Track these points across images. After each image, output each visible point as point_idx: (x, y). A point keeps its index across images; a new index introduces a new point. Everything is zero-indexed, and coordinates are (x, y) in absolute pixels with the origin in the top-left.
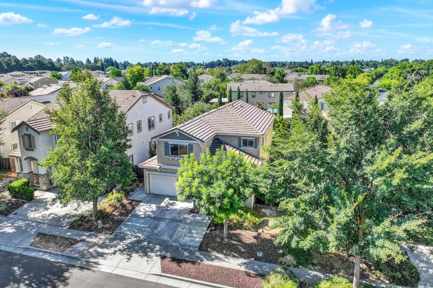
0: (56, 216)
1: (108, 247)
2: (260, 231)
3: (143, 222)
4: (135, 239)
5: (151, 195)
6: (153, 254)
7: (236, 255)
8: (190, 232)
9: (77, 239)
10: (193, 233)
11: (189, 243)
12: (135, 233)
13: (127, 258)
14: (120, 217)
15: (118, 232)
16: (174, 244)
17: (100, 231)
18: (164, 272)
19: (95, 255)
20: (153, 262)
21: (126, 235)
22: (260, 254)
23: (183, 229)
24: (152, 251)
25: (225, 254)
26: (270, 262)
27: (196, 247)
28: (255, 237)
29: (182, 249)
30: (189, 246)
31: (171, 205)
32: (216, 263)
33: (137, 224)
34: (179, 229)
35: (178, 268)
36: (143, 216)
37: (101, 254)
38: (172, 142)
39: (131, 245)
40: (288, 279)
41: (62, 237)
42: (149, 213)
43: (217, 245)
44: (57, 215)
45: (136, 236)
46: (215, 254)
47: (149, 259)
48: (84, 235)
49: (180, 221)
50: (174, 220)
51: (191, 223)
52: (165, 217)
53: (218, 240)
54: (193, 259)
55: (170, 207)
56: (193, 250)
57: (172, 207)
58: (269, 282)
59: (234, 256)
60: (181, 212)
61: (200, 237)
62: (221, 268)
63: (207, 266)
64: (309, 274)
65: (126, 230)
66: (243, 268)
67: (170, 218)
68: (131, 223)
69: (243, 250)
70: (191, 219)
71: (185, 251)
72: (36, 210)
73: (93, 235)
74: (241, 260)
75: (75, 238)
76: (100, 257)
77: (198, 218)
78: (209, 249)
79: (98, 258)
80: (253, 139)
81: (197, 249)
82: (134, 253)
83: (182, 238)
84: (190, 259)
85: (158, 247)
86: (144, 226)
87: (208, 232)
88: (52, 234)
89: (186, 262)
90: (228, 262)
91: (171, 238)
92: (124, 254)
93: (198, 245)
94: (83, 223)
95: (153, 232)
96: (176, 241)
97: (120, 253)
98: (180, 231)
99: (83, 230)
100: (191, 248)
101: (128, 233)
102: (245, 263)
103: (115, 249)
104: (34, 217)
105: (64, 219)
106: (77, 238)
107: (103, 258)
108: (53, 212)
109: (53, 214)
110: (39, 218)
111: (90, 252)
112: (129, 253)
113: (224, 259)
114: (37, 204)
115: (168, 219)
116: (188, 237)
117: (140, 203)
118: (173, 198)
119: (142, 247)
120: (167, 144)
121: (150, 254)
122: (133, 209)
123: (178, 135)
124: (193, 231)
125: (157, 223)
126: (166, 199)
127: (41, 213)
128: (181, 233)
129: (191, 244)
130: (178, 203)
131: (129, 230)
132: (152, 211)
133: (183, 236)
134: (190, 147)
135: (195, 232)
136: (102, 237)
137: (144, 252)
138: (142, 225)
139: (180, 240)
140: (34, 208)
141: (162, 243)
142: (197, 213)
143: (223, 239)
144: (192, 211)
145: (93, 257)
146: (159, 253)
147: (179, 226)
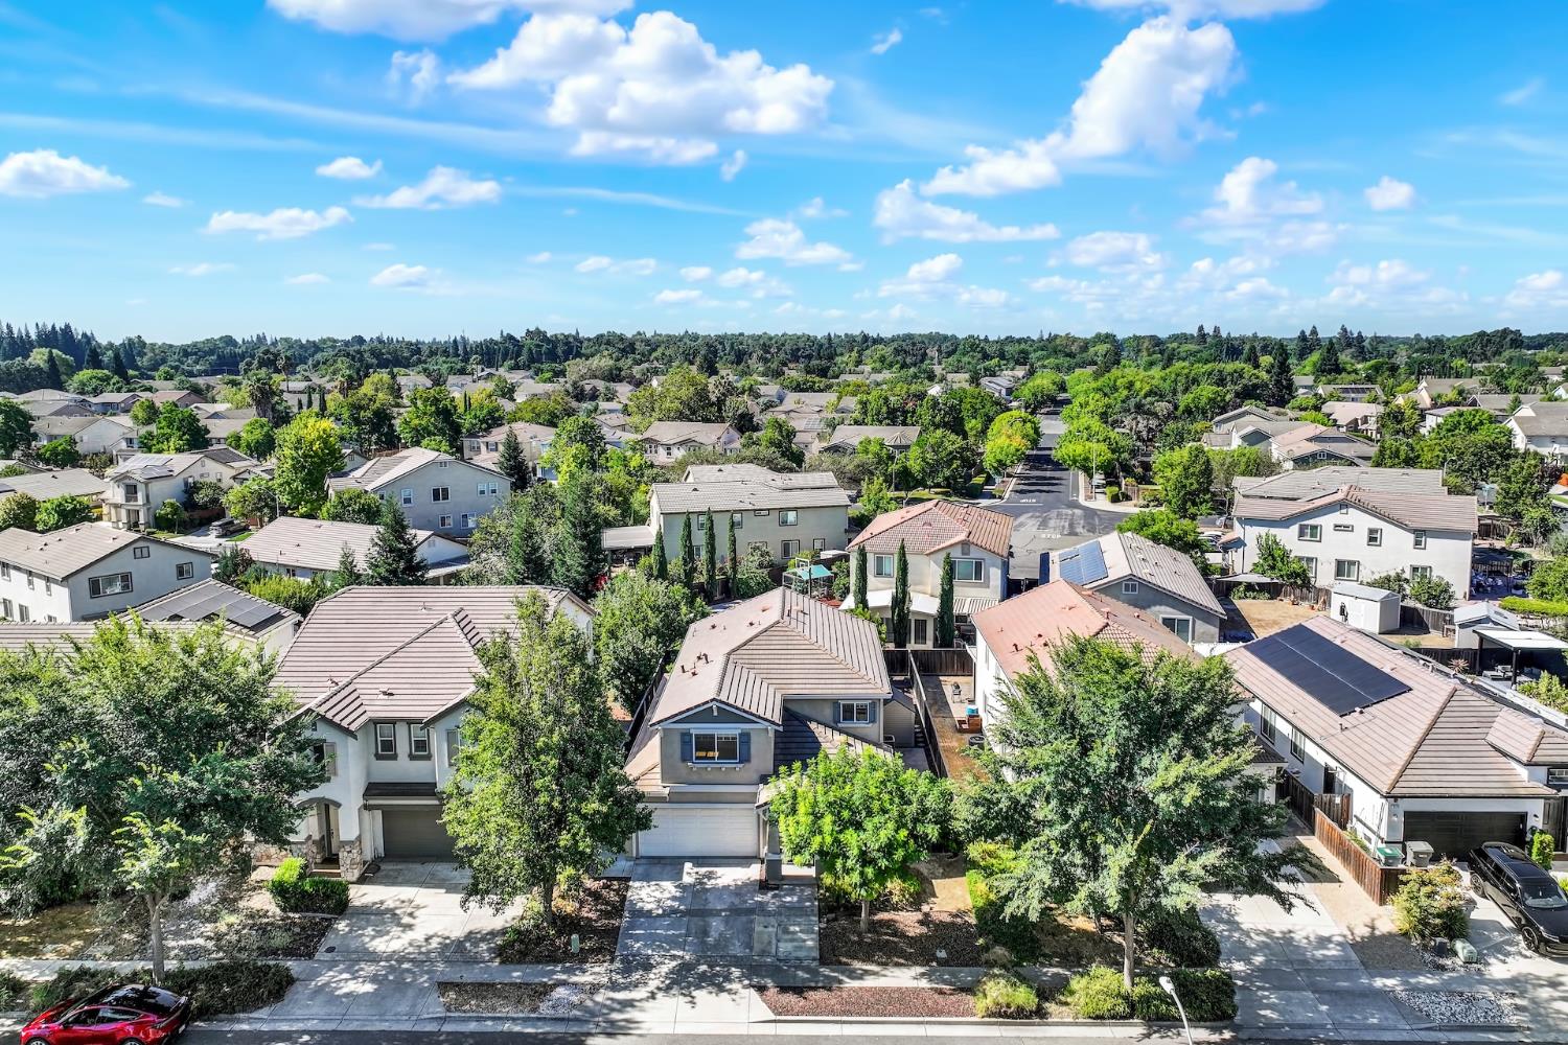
0: (448, 941)
1: (629, 987)
2: (925, 908)
3: (669, 925)
4: (674, 963)
5: (643, 861)
6: (735, 986)
7: (902, 962)
8: (786, 931)
9: (544, 983)
10: (794, 933)
11: (794, 954)
12: (668, 951)
13: (687, 1001)
14: (604, 921)
15: (627, 955)
16: (764, 959)
17: (582, 958)
18: (780, 1014)
19: (615, 1006)
20: (743, 1000)
21: (648, 957)
22: (942, 954)
23: (766, 927)
24: (728, 979)
25: (879, 964)
26: (967, 966)
27: (814, 959)
28: (921, 923)
29: (789, 967)
30: (797, 959)
31: (709, 876)
32: (869, 982)
33: (660, 932)
34: (758, 928)
35: (802, 1002)
36: (660, 911)
37: (627, 1002)
38: (696, 729)
39: (675, 976)
40: (1018, 983)
41: (508, 985)
42: (669, 903)
43: (855, 948)
44: (448, 938)
45: (674, 957)
46: (857, 965)
47: (733, 997)
48: (555, 973)
49: (751, 911)
50: (735, 911)
51: (777, 913)
52: (710, 906)
53: (853, 938)
54: (821, 981)
55: (710, 884)
56: (810, 965)
57: (713, 881)
58: (985, 996)
59: (898, 965)
60: (739, 891)
61: (812, 939)
62: (884, 990)
63: (854, 990)
64: (1045, 974)
65: (639, 948)
66: (924, 983)
67: (726, 907)
68: (642, 932)
69: (910, 950)
70: (773, 904)
71: (797, 970)
72: (380, 934)
73: (571, 969)
74: (915, 970)
75: (537, 981)
76: (629, 1009)
77: (788, 899)
78: (844, 960)
79: (627, 1012)
80: (868, 702)
81: (816, 962)
82: (694, 990)
83: (774, 947)
84: (817, 982)
85: (736, 972)
86: (678, 932)
87: (824, 925)
88: (474, 980)
89: (815, 989)
90: (893, 977)
91: (751, 949)
92: (674, 995)
93: (816, 954)
94: (528, 947)
95: (704, 943)
96: (763, 953)
97: (665, 995)
98: (761, 933)
99: (539, 962)
100: (806, 963)
101: (650, 952)
102: (923, 975)
103: (649, 989)
104: (389, 950)
105: (474, 945)
106: (543, 980)
107: (636, 1009)
108: (431, 933)
109: (433, 936)
110: (407, 951)
111: (599, 1003)
112: (683, 992)
113: (883, 972)
114: (368, 921)
115: (721, 910)
116: (786, 941)
117: (631, 883)
118: (699, 860)
119: (703, 977)
120: (686, 735)
121: (728, 986)
122: (624, 898)
123: (715, 714)
124: (792, 929)
125: (702, 923)
126: (688, 866)
127: (399, 937)
128: (766, 936)
129: (801, 954)
130: (720, 871)
131: (645, 945)
132: (674, 898)
133: (774, 941)
134: (746, 737)
135: (797, 929)
136: (597, 969)
137: (714, 984)
138: (671, 932)
139: (773, 951)
140: (370, 929)
141: (738, 962)
142: (777, 888)
143: (860, 935)
144: (763, 886)
145: (613, 1010)
146: (746, 982)
147: (752, 921)
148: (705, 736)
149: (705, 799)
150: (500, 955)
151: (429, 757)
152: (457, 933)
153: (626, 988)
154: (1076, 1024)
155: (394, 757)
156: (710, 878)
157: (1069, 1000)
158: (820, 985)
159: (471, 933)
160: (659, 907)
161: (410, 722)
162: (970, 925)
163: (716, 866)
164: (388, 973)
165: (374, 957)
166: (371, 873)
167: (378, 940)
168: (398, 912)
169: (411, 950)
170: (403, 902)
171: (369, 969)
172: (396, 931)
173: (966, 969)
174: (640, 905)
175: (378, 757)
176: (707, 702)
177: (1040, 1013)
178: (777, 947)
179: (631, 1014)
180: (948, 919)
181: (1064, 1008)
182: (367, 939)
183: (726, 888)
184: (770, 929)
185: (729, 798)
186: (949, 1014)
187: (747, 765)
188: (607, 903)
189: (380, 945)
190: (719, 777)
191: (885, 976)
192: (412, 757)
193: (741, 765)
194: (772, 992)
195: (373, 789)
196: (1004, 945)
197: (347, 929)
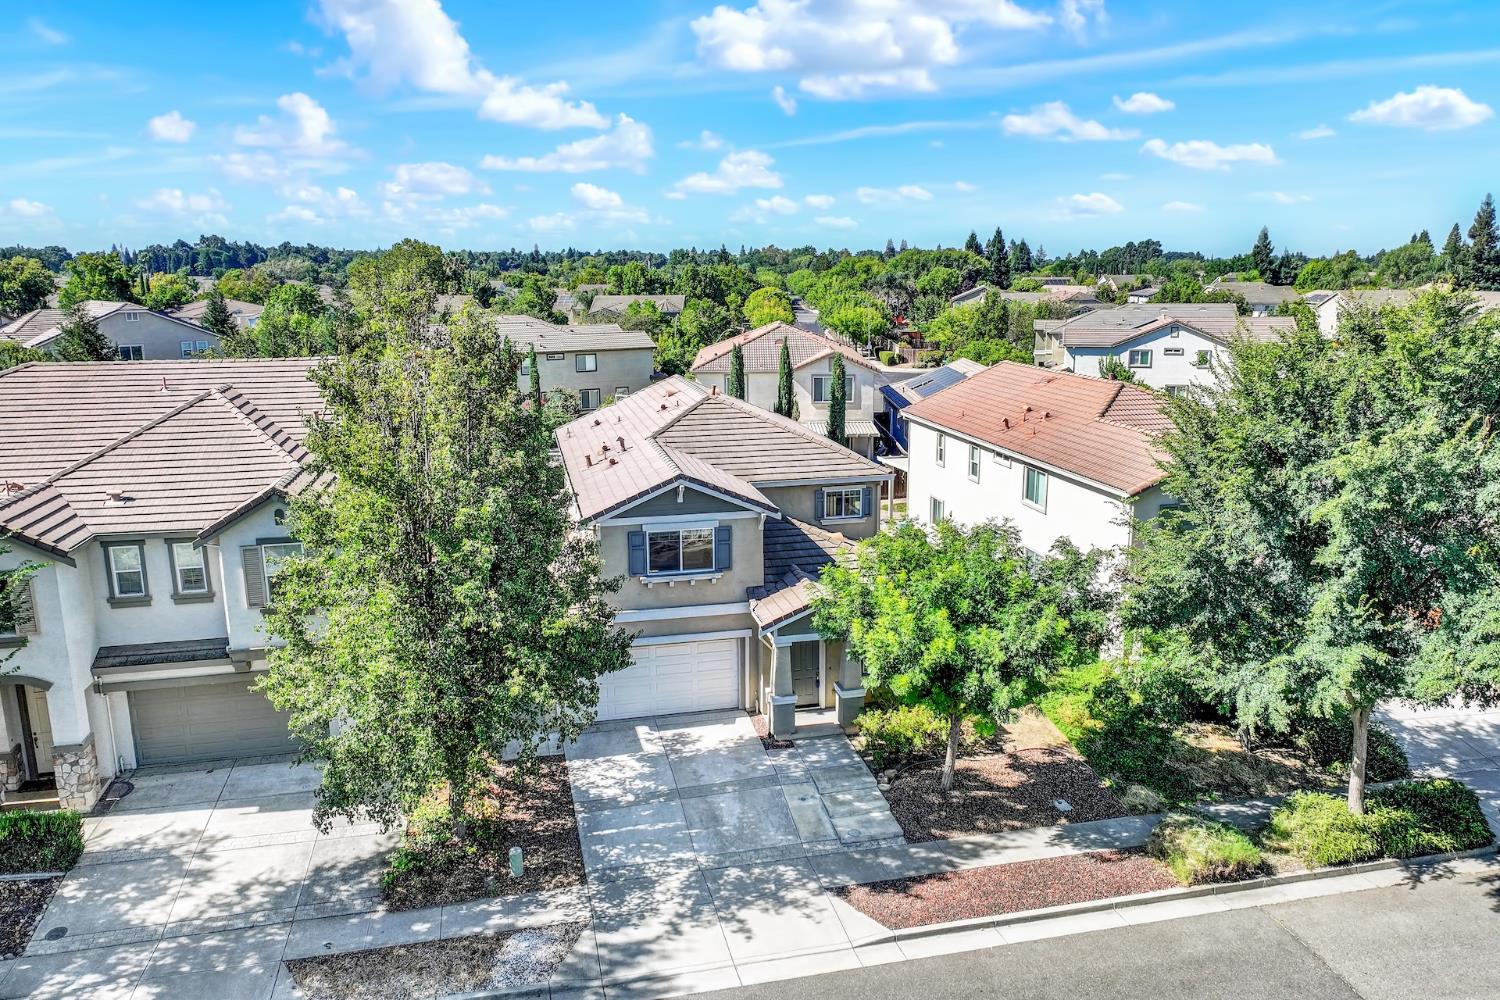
0: (280, 889)
1: (629, 921)
2: (1007, 748)
3: (653, 815)
4: (684, 872)
6: (798, 894)
7: (1017, 824)
8: (834, 802)
9: (481, 933)
10: (849, 803)
11: (863, 833)
12: (667, 854)
13: (735, 928)
14: (547, 822)
15: (604, 869)
16: (821, 847)
17: (531, 883)
18: (896, 925)
19: (617, 956)
20: (825, 913)
21: (640, 868)
22: (1065, 806)
23: (803, 799)
24: (783, 885)
25: (990, 831)
27: (896, 836)
28: (1013, 767)
30: (873, 839)
31: (679, 742)
32: (990, 860)
33: (642, 827)
34: (793, 803)
35: (919, 904)
36: (631, 798)
37: (634, 947)
39: (697, 892)
40: (1223, 830)
41: (415, 945)
42: (638, 784)
43: (944, 814)
44: (280, 883)
46: (957, 837)
47: (807, 911)
48: (489, 915)
49: (771, 780)
50: (745, 783)
51: (809, 779)
52: (705, 781)
53: (935, 799)
54: (923, 868)
55: (688, 750)
56: (895, 846)
57: (688, 748)
59: (1014, 829)
60: (738, 752)
61: (880, 807)
62: (1022, 867)
63: (981, 873)
65: (619, 856)
66: (1068, 850)
67: (728, 779)
68: (614, 831)
69: (1019, 807)
70: (796, 767)
71: (877, 856)
73: (517, 904)
74: (1044, 834)
75: (466, 932)
76: (641, 959)
77: (814, 758)
78: (937, 832)
79: (639, 963)
80: (860, 488)
81: (901, 840)
82: (738, 909)
83: (828, 826)
84: (917, 869)
85: (789, 873)
86: (671, 825)
87: (887, 787)
88: (352, 947)
89: (920, 880)
90: (1019, 847)
91: (796, 833)
92: (709, 922)
93: (896, 828)
94: (435, 878)
95: (718, 834)
96: (817, 838)
97: (694, 924)
98: (800, 808)
99: (463, 901)
100: (886, 844)
101: (639, 860)
102: (1060, 837)
103: (665, 918)
104: (171, 919)
105: (330, 889)
106: (477, 930)
107: (654, 957)
108: (246, 879)
109: (252, 884)
110: (206, 916)
111: (586, 956)
112: (721, 914)
113: (1001, 843)
114: (124, 874)
115: (725, 784)
116: (843, 815)
117: (567, 763)
118: (658, 721)
119: (740, 886)
120: (634, 535)
121: (789, 896)
122: (566, 787)
123: (680, 500)
124: (840, 797)
125: (702, 806)
126: (642, 731)
127: (187, 895)
128: (809, 813)
129: (874, 831)
130: (694, 732)
131: (629, 851)
132: (642, 777)
133: (825, 818)
134: (724, 533)
135: (849, 797)
136: (563, 899)
137: (762, 896)
138: (661, 826)
139: (830, 831)
140: (127, 888)
141: (785, 856)
142: (790, 745)
143: (943, 793)
144: (769, 744)
145: (614, 964)
146: (813, 885)
147: (780, 794)
148: (664, 536)
149: (666, 630)
150: (387, 897)
151: (210, 597)
152: (296, 872)
153: (624, 921)
154: (1316, 877)
155: (146, 601)
156: (684, 744)
157: (1284, 844)
158: (925, 872)
159: (318, 870)
160: (626, 792)
161: (171, 539)
162: (1079, 763)
163: (686, 725)
164: (181, 959)
165: (144, 938)
166: (115, 795)
167: (148, 904)
168: (175, 852)
169: (213, 913)
170: (182, 835)
171: (137, 959)
172: (177, 885)
173: (1112, 822)
174: (593, 792)
175: (114, 602)
176: (670, 481)
177: (1266, 869)
178: (834, 827)
179: (646, 966)
180: (1047, 759)
181: (1285, 858)
182: (124, 907)
183: (715, 753)
184: (811, 802)
185: (702, 625)
186: (1139, 888)
187: (727, 574)
188: (542, 796)
189: (153, 913)
190: (687, 594)
191: (1006, 848)
192: (178, 599)
193: (719, 575)
194: (861, 893)
195: (107, 657)
196: (1141, 782)
197: (82, 894)
